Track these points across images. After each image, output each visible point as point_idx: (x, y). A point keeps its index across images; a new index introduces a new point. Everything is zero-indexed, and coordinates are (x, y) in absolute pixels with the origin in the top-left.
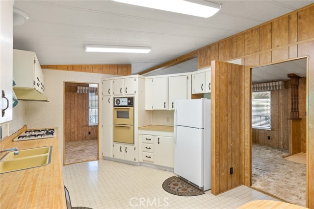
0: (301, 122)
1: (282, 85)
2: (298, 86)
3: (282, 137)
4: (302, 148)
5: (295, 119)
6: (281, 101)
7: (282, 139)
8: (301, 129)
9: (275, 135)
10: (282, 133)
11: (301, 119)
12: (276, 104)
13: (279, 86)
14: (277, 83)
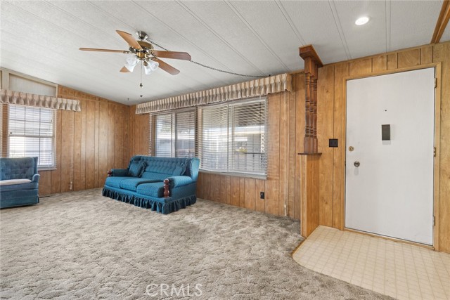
0: (320, 161)
1: (287, 82)
2: (316, 81)
3: (285, 192)
4: (321, 216)
5: (312, 154)
6: (284, 118)
7: (285, 198)
8: (321, 175)
9: (274, 189)
10: (286, 185)
11: (320, 154)
12: (277, 125)
13: (282, 85)
14: (278, 77)
